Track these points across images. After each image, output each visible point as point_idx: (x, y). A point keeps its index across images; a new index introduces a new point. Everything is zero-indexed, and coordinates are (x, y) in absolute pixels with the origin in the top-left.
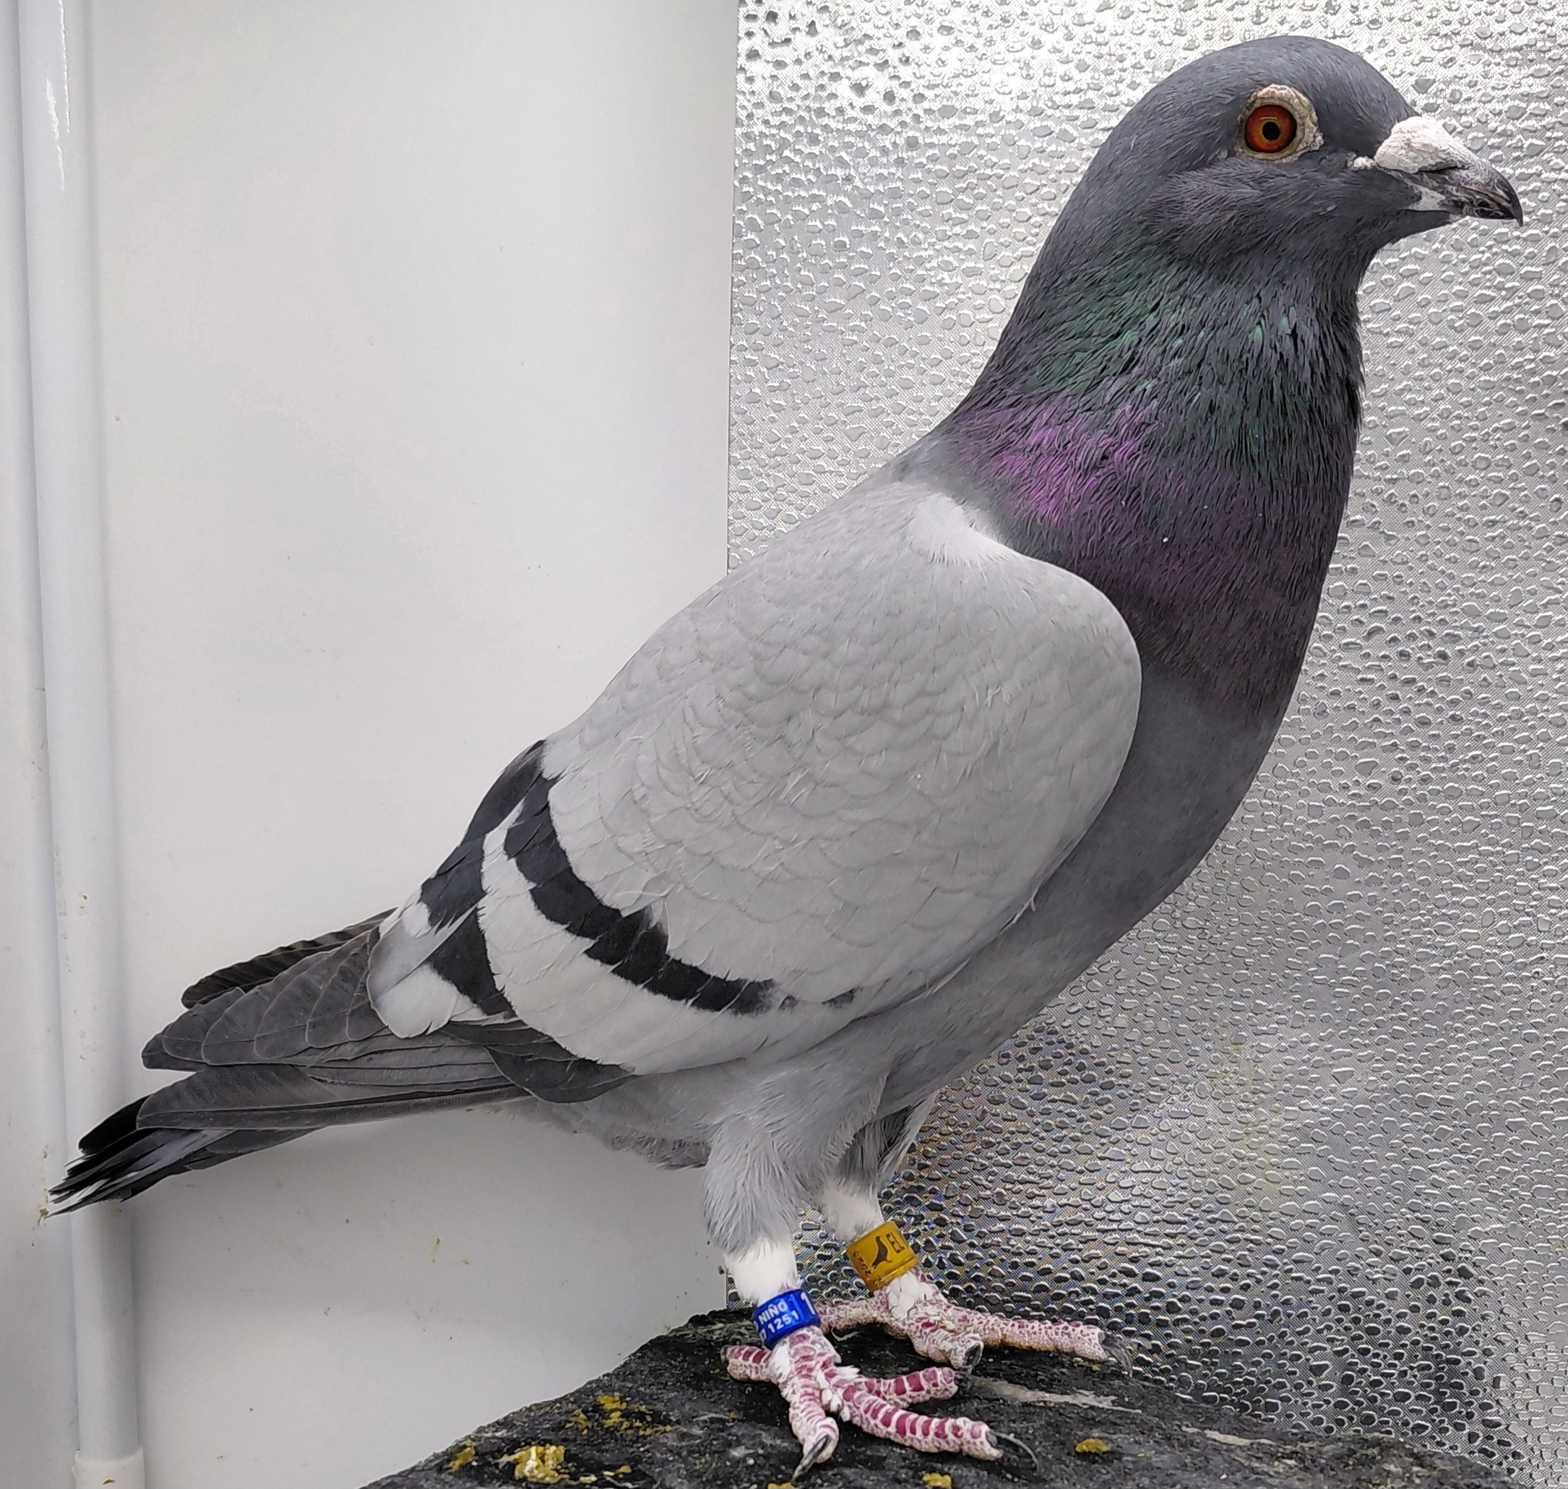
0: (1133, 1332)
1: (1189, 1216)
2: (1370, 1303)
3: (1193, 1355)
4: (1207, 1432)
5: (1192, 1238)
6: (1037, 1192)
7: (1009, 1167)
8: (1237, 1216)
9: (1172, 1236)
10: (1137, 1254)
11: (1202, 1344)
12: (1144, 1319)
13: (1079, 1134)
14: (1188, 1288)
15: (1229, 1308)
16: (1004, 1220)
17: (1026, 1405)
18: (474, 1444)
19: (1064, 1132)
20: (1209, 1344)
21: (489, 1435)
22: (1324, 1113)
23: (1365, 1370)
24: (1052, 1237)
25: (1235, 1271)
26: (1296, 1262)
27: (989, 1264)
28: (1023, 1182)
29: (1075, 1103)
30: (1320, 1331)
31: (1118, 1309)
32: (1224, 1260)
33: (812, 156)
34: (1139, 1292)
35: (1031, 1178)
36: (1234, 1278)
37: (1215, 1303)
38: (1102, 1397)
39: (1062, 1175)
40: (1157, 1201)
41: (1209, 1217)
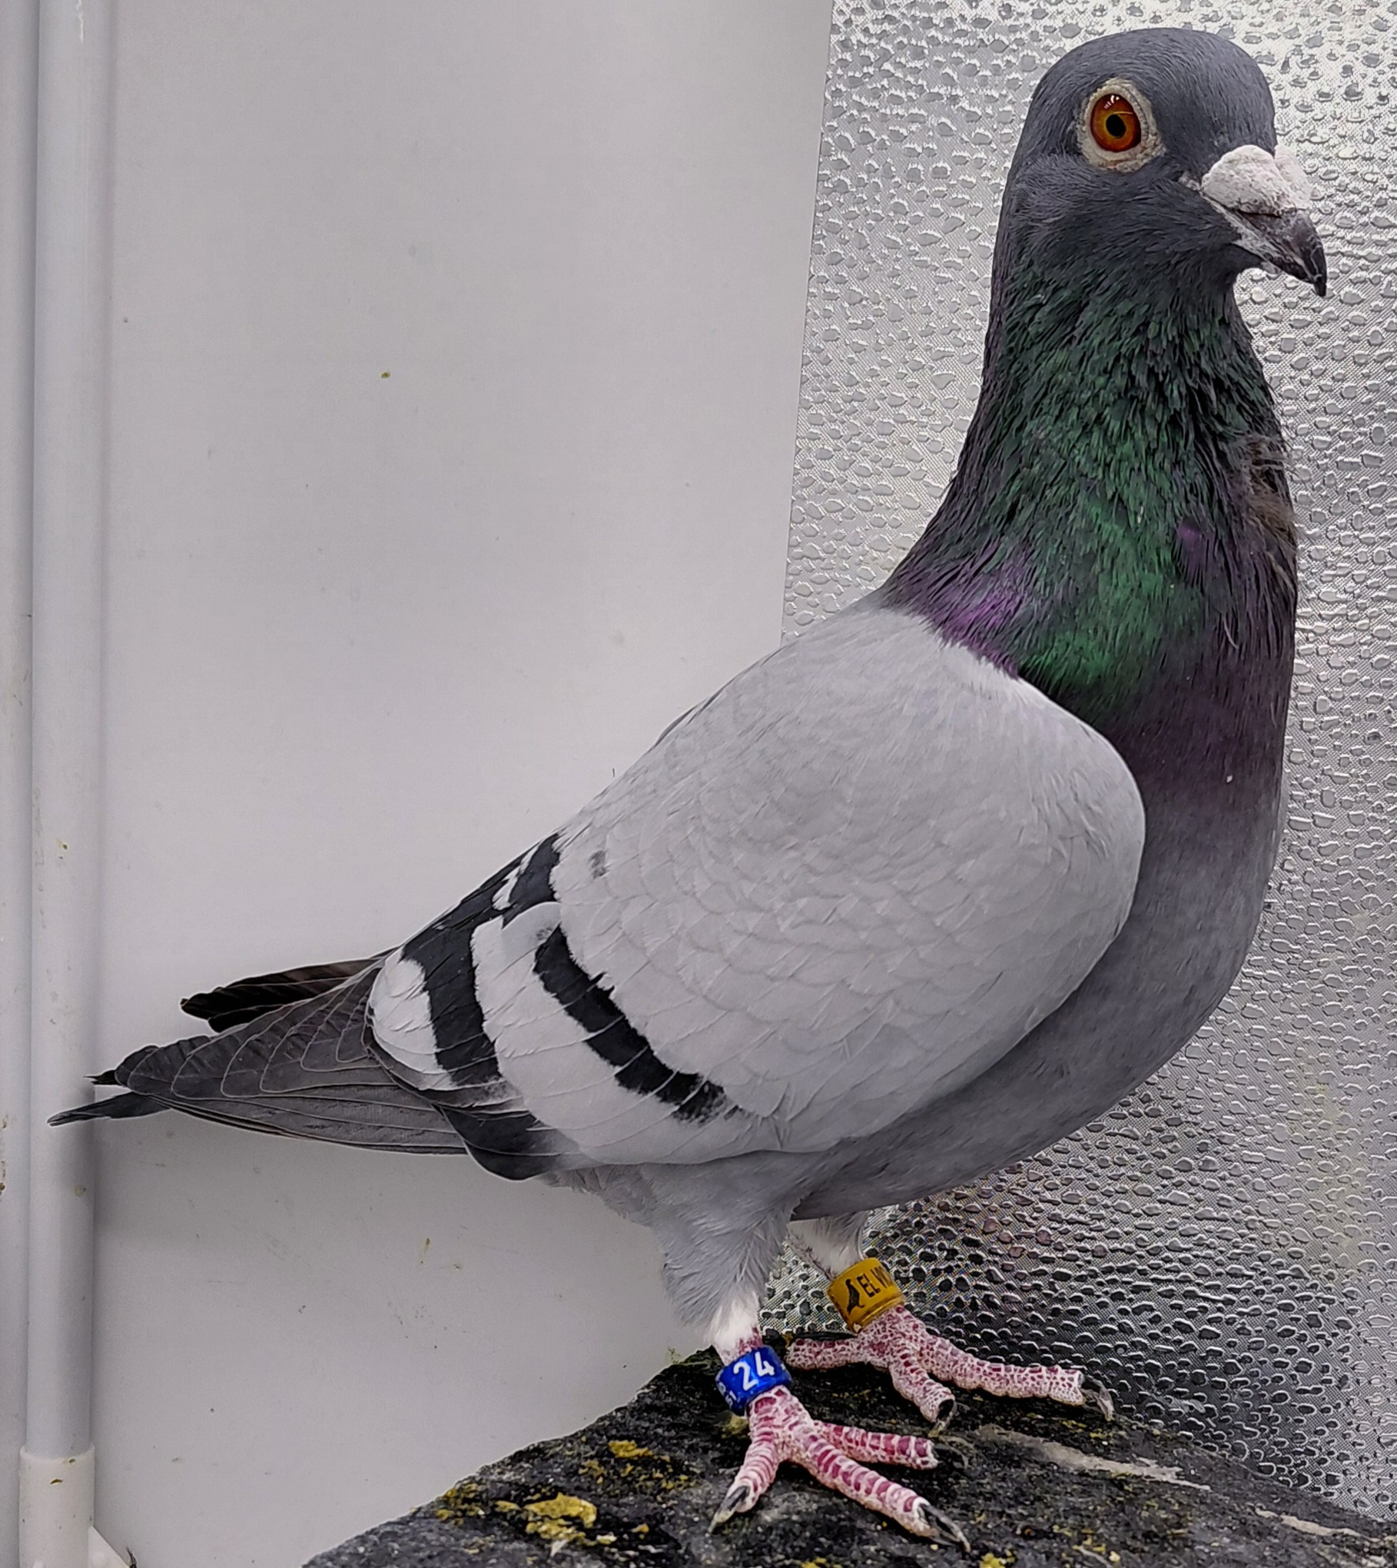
6: (1087, 1234)
7: (1055, 1203)
10: (1196, 1309)
11: (1261, 1410)
12: (1196, 1380)
13: (1139, 1174)
15: (1294, 1372)
16: (1047, 1263)
19: (1122, 1170)
20: (1269, 1410)
24: (1101, 1284)
27: (1028, 1309)
28: (1071, 1222)
29: (1136, 1138)
33: (915, 71)
34: (1196, 1350)
35: (1082, 1218)
36: (1302, 1338)
40: (1221, 1252)
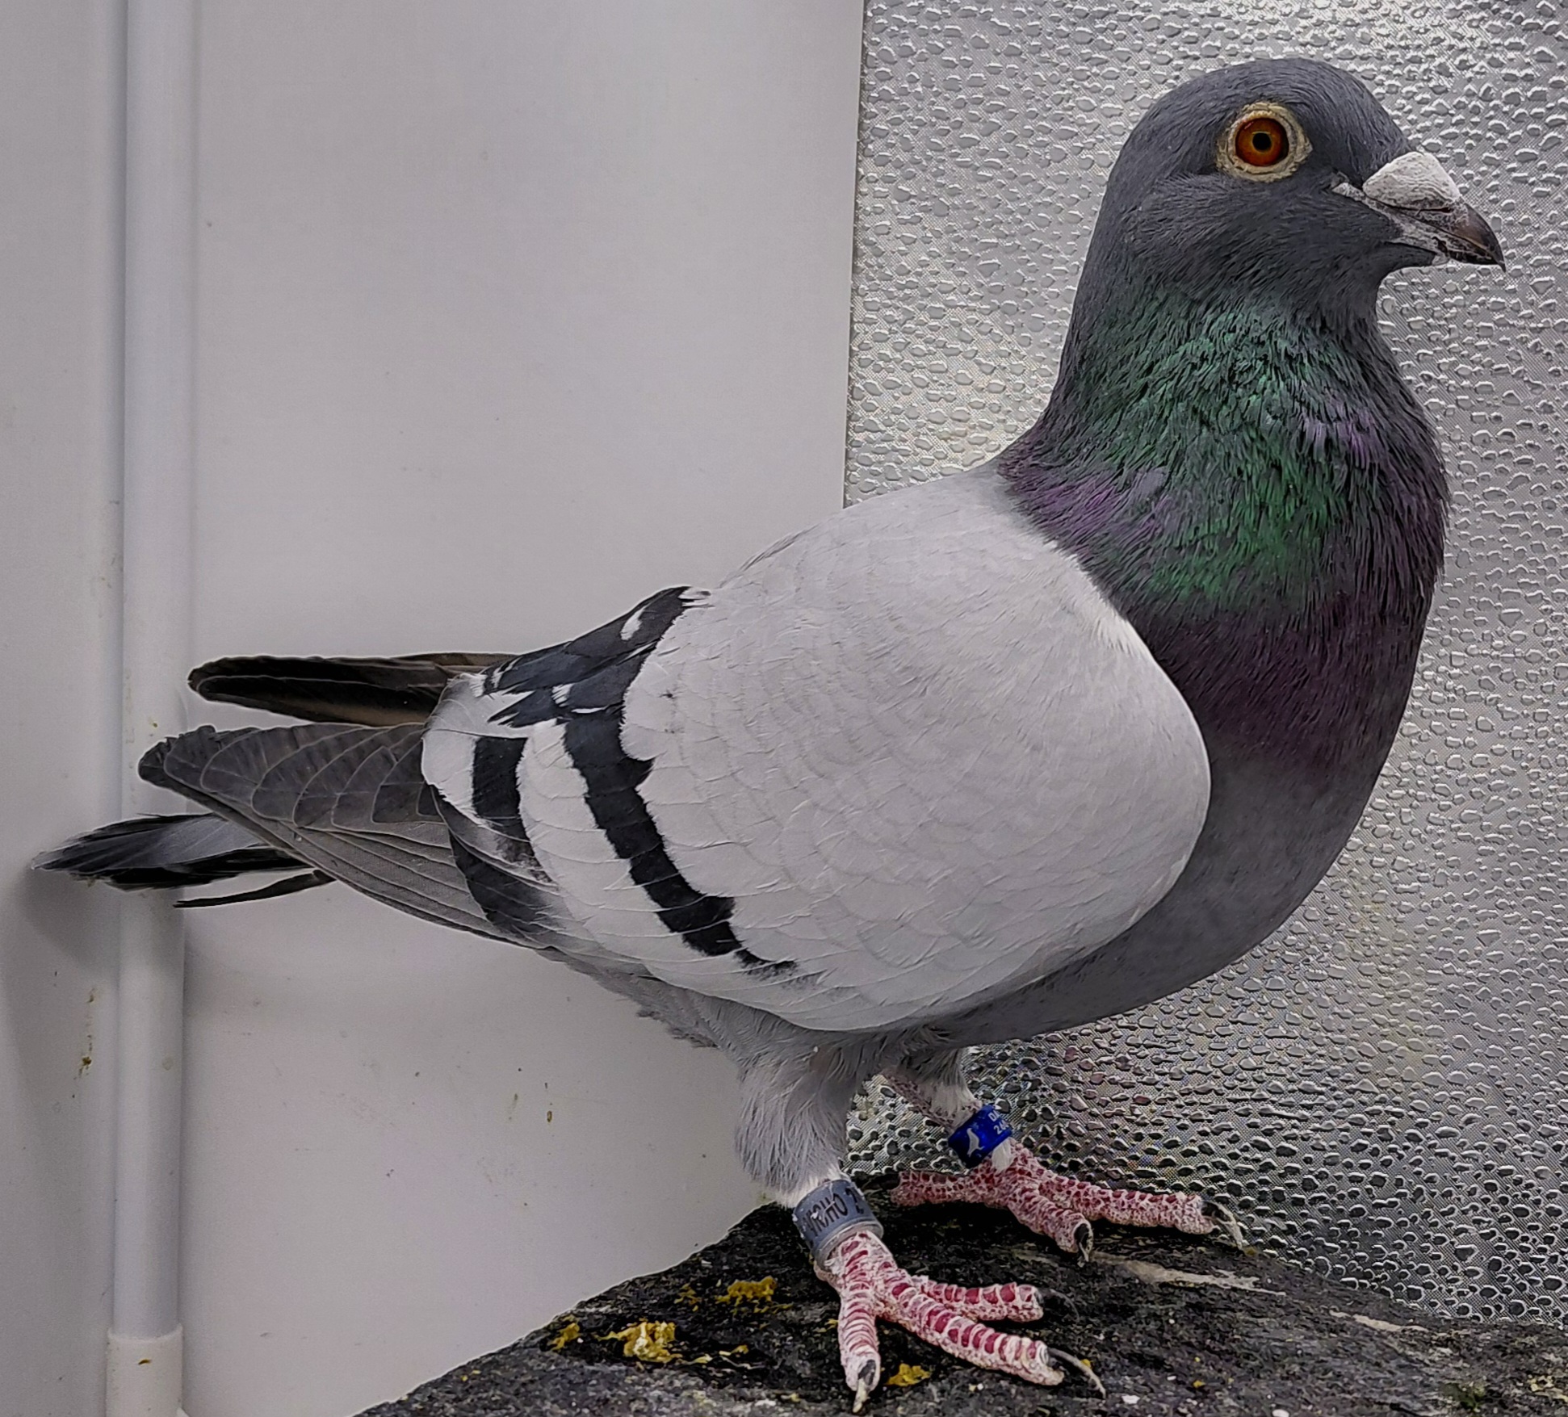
0: (1266, 1211)
1: (1327, 1085)
2: (1518, 1182)
3: (1331, 1237)
4: (1356, 1316)
5: (1329, 1110)
6: (1164, 1057)
7: (1132, 1029)
8: (1378, 1086)
9: (1309, 1107)
10: (1271, 1127)
11: (1340, 1225)
12: (1278, 1197)
13: (1210, 996)
14: (1325, 1164)
15: (1369, 1186)
16: (1128, 1086)
17: (1164, 1285)
18: (578, 1319)
20: (1347, 1225)
21: (593, 1310)
22: (1469, 978)
23: (1514, 1255)
24: (1180, 1107)
25: (1375, 1145)
26: (1440, 1136)
27: (1113, 1135)
28: (1149, 1045)
30: (1464, 1212)
31: (1251, 1186)
32: (1364, 1133)
34: (1274, 1168)
35: (1158, 1041)
36: (1375, 1153)
37: (1353, 1180)
38: (1243, 1278)
39: (1191, 1040)
40: (1293, 1069)
41: (1348, 1087)
